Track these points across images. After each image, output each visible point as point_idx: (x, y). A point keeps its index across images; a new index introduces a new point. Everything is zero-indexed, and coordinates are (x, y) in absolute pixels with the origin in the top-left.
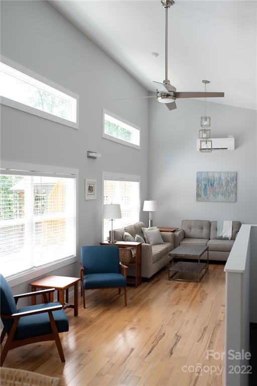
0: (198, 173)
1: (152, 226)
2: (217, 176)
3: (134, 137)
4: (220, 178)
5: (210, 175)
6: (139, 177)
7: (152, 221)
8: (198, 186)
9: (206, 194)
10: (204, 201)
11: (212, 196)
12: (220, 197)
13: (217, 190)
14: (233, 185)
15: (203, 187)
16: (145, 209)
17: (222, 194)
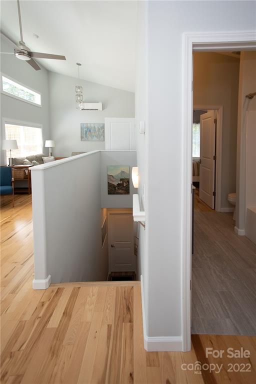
0: (81, 124)
1: (51, 156)
2: (92, 126)
3: (37, 99)
4: (95, 127)
5: (89, 125)
6: (41, 125)
7: (51, 153)
8: (81, 132)
9: (86, 137)
10: (85, 140)
11: (90, 138)
12: (95, 138)
13: (93, 134)
14: (102, 131)
15: (85, 132)
16: (46, 146)
17: (96, 136)
